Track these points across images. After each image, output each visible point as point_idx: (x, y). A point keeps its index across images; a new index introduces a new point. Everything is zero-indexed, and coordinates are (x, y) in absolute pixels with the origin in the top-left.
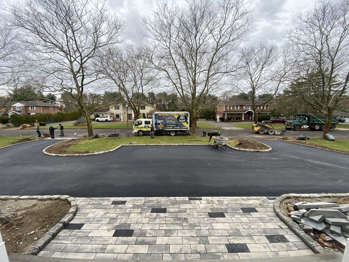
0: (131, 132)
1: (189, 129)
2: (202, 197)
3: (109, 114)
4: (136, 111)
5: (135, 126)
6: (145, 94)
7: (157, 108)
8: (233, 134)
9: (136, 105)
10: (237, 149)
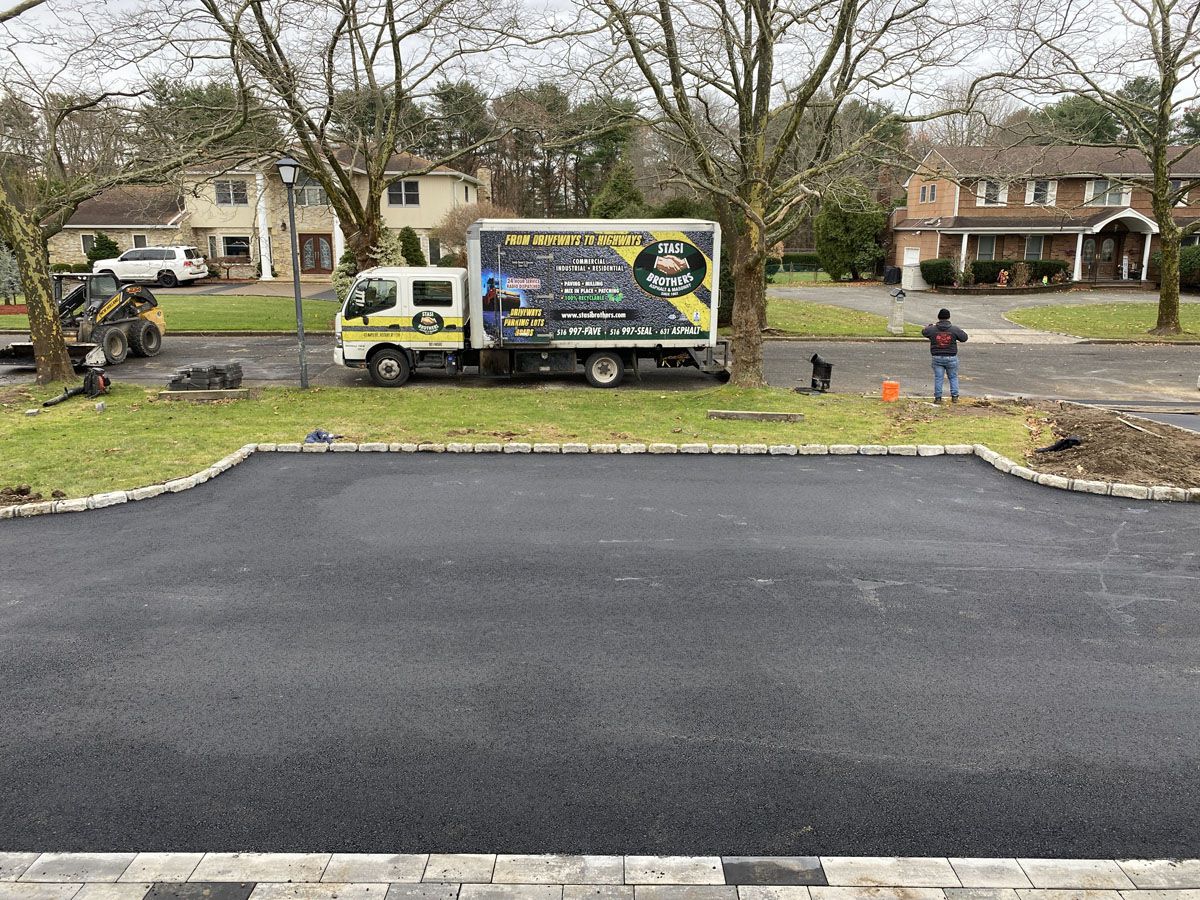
0: (322, 354)
1: (712, 341)
2: (828, 863)
3: (179, 237)
4: (359, 215)
5: (349, 316)
6: (415, 92)
7: (499, 194)
8: (1009, 374)
9: (356, 170)
10: (1053, 484)
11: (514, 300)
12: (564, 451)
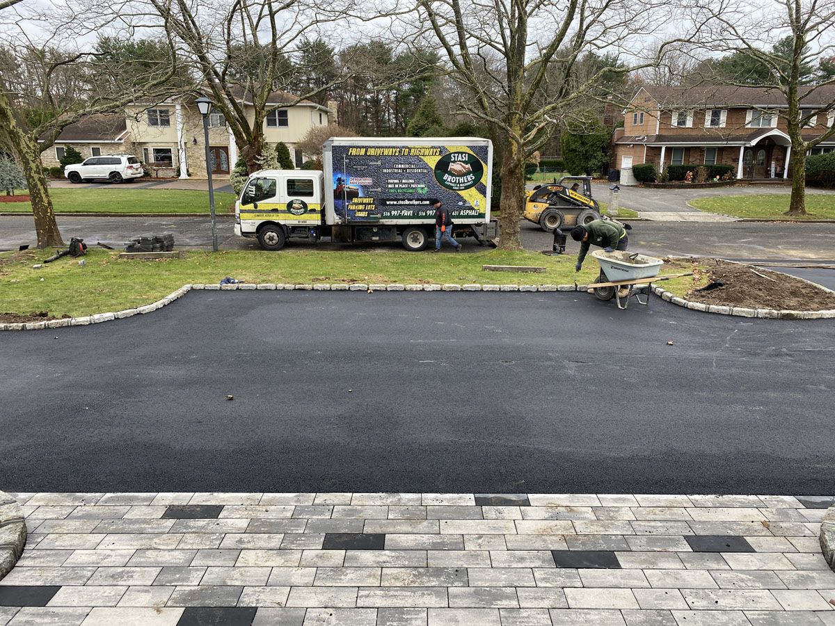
0: (226, 229)
1: (487, 220)
2: (530, 496)
3: (122, 148)
4: (248, 133)
5: (244, 203)
6: (285, 49)
7: (342, 118)
8: (686, 242)
9: (246, 102)
10: (696, 308)
11: (354, 192)
12: (388, 289)
